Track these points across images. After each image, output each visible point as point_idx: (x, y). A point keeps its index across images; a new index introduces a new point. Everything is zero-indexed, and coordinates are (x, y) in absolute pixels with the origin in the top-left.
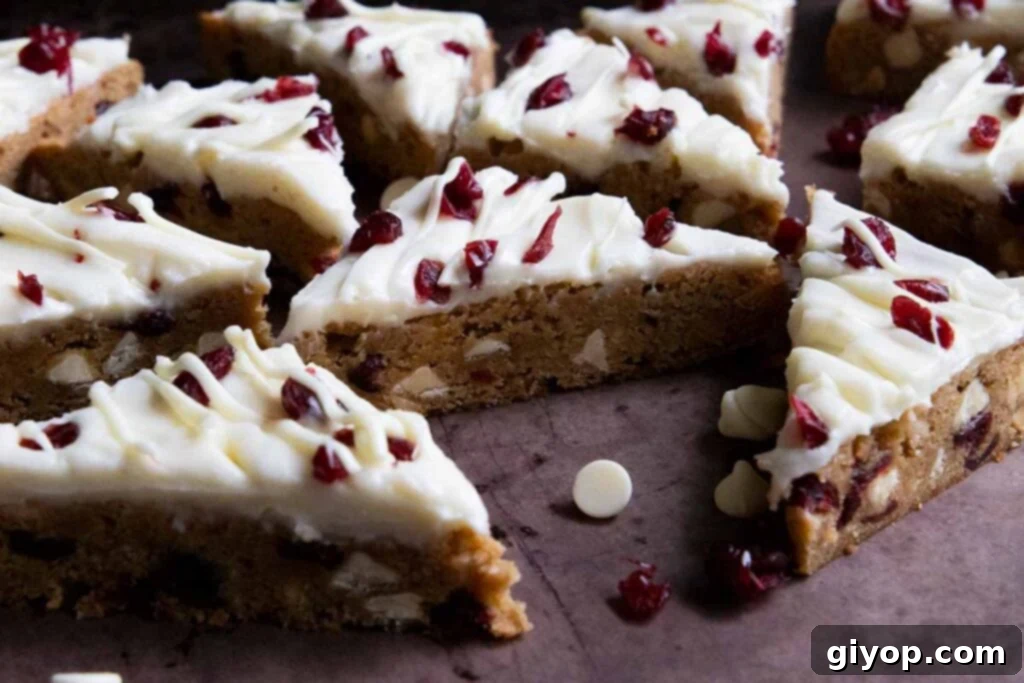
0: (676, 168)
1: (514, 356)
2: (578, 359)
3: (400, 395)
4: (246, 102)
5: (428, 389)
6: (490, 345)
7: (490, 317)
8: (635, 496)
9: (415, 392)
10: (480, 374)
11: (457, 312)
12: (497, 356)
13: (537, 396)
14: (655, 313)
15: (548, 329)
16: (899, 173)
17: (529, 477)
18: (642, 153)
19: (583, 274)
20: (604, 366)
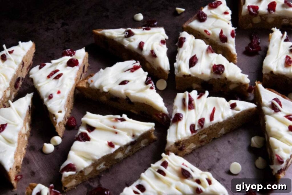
0: (226, 78)
1: (208, 137)
2: (219, 133)
3: (187, 149)
4: (126, 72)
5: (192, 147)
6: (204, 136)
7: (204, 132)
8: (242, 169)
9: (190, 148)
10: (202, 141)
11: (198, 133)
12: (205, 138)
13: (212, 141)
14: (233, 122)
15: (214, 130)
16: (272, 72)
17: (218, 164)
18: (219, 76)
19: (221, 120)
20: (224, 133)
